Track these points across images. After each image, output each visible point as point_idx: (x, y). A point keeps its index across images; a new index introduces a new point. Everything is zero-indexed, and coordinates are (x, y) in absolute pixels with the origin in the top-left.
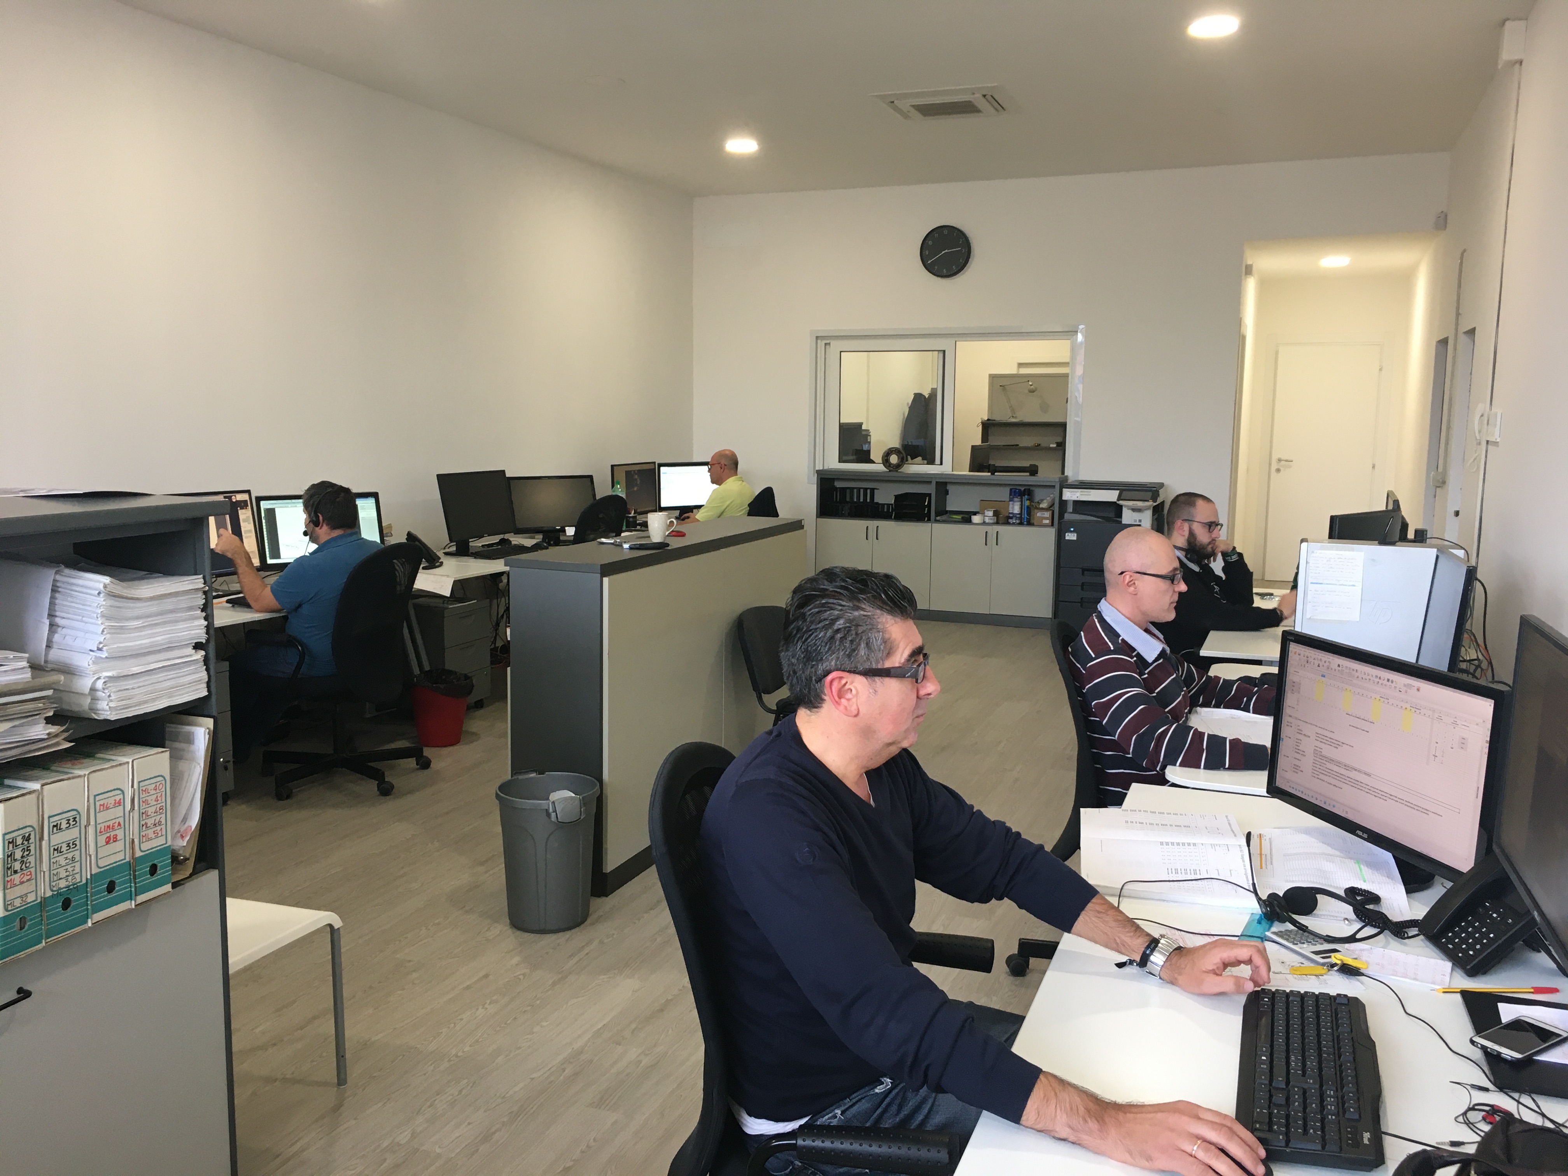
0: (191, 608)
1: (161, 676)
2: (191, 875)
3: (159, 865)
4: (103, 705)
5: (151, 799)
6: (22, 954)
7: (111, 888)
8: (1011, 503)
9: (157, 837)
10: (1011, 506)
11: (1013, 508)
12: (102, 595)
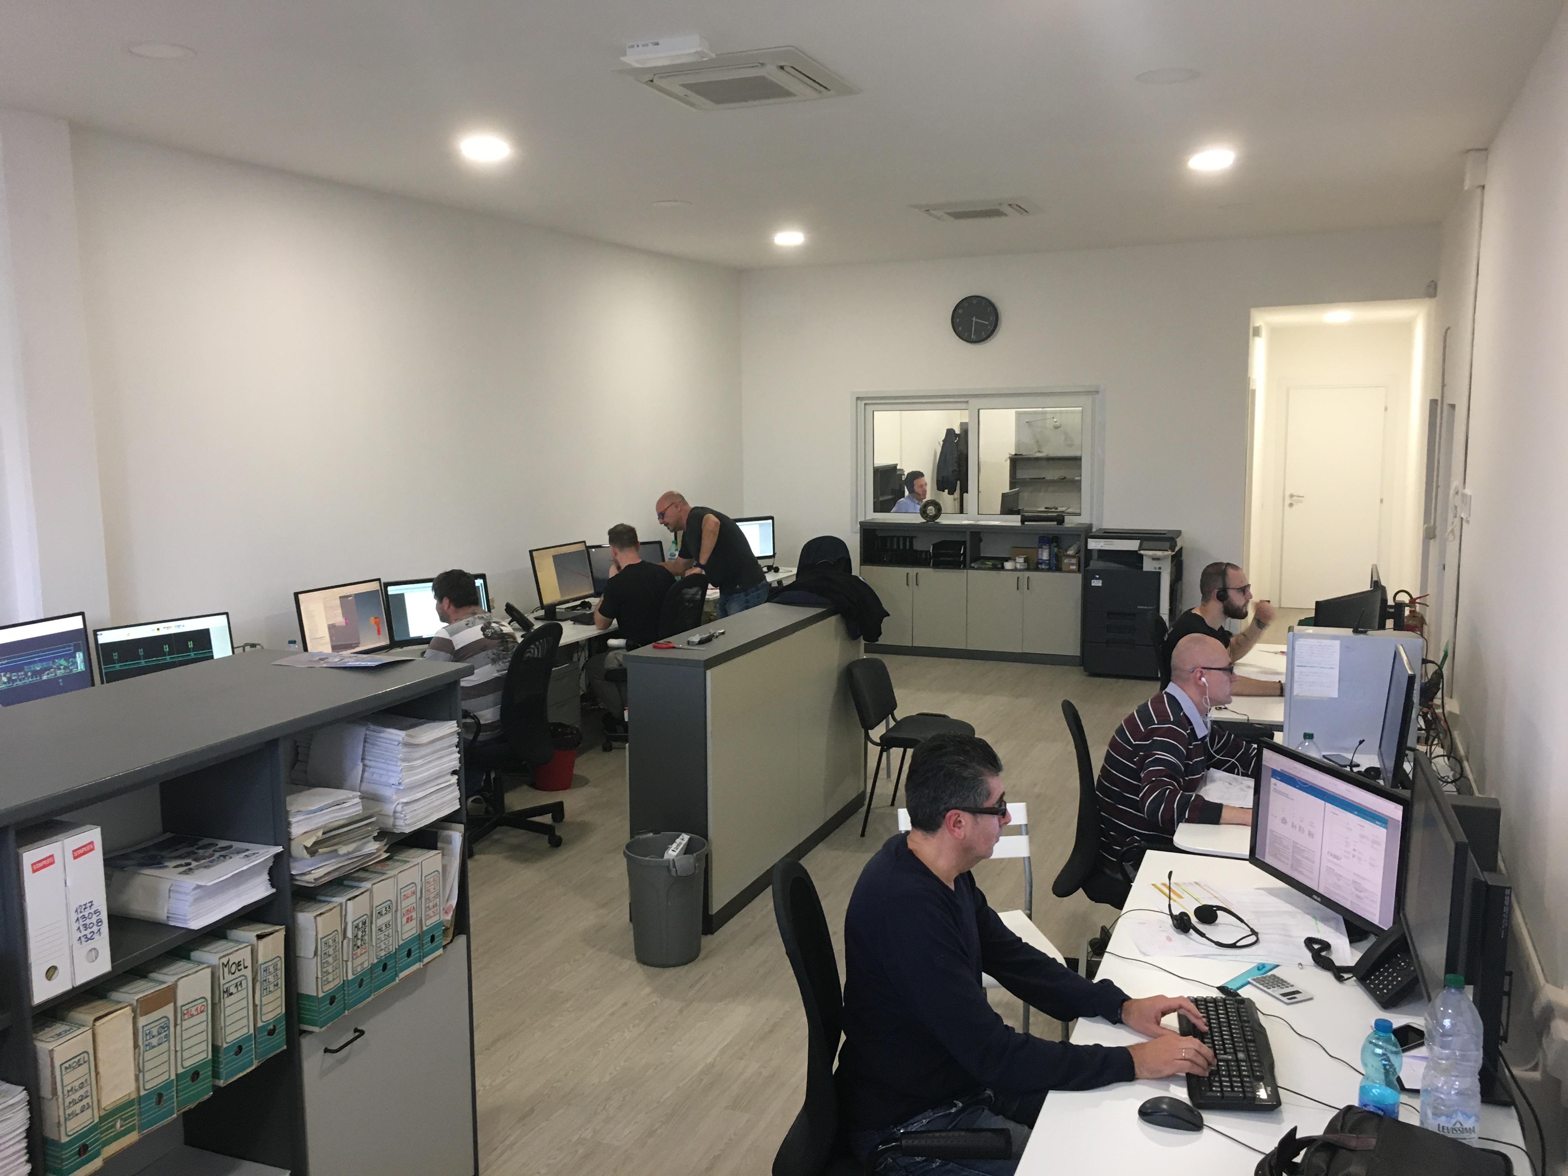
0: (450, 746)
1: (433, 797)
2: (452, 941)
3: (436, 935)
4: (400, 822)
5: (431, 889)
6: (360, 1006)
7: (409, 954)
8: (1040, 550)
9: (434, 915)
10: (1040, 552)
11: (1042, 554)
12: (400, 745)
